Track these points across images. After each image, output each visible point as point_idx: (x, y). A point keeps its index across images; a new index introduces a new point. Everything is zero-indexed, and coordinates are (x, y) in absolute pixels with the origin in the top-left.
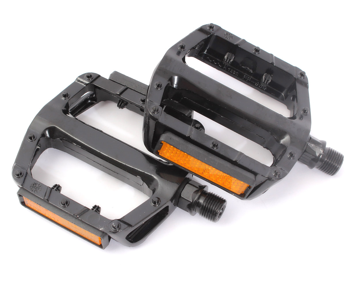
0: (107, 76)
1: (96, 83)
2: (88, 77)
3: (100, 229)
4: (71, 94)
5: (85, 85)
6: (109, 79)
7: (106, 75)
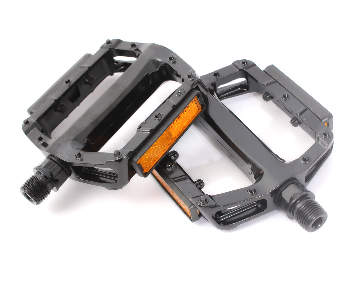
0: (263, 68)
1: (249, 71)
2: (244, 63)
3: (189, 199)
4: (222, 75)
5: (238, 71)
6: (264, 71)
7: (262, 66)
